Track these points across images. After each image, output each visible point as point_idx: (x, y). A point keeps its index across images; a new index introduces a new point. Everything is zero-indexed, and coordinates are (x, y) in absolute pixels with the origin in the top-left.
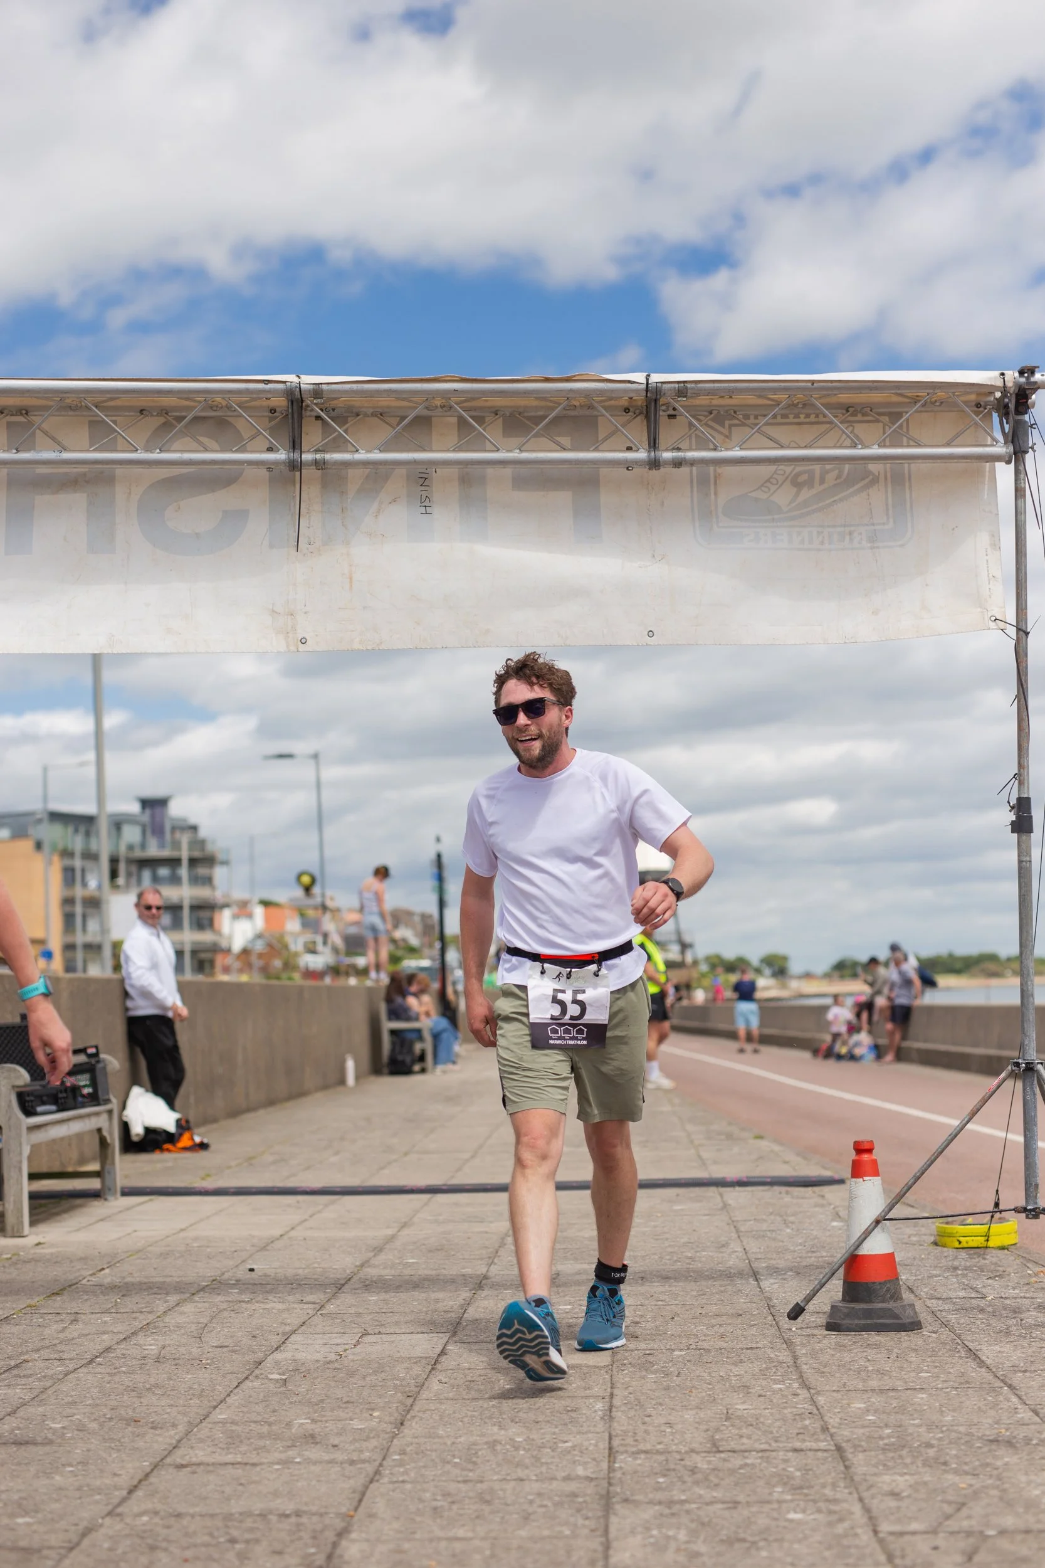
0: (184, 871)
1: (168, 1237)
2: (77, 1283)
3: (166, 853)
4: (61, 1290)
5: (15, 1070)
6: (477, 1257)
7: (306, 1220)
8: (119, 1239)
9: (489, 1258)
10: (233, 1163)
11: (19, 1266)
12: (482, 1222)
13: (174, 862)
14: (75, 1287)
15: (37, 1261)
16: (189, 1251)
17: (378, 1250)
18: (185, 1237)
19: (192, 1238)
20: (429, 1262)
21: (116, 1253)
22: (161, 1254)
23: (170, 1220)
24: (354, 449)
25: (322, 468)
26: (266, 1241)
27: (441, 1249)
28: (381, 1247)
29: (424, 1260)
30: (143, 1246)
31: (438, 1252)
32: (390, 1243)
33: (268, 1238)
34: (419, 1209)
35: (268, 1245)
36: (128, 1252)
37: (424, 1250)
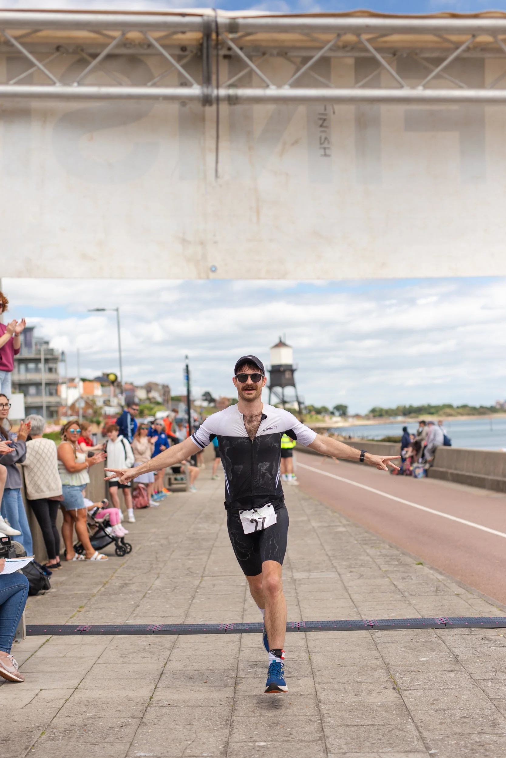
0: (41, 366)
1: (66, 701)
3: (32, 356)
6: (311, 739)
7: (162, 673)
8: (30, 702)
9: (320, 739)
10: (95, 591)
12: (290, 677)
13: (37, 361)
16: (86, 725)
17: (229, 723)
18: (80, 702)
19: (86, 704)
20: (276, 746)
21: (31, 730)
22: (65, 731)
23: (64, 673)
24: (265, 85)
25: (235, 104)
26: (141, 708)
27: (277, 724)
28: (230, 718)
29: (271, 743)
30: (49, 718)
31: (276, 728)
32: (235, 711)
33: (141, 702)
34: (238, 656)
35: (144, 715)
36: (39, 728)
37: (265, 725)
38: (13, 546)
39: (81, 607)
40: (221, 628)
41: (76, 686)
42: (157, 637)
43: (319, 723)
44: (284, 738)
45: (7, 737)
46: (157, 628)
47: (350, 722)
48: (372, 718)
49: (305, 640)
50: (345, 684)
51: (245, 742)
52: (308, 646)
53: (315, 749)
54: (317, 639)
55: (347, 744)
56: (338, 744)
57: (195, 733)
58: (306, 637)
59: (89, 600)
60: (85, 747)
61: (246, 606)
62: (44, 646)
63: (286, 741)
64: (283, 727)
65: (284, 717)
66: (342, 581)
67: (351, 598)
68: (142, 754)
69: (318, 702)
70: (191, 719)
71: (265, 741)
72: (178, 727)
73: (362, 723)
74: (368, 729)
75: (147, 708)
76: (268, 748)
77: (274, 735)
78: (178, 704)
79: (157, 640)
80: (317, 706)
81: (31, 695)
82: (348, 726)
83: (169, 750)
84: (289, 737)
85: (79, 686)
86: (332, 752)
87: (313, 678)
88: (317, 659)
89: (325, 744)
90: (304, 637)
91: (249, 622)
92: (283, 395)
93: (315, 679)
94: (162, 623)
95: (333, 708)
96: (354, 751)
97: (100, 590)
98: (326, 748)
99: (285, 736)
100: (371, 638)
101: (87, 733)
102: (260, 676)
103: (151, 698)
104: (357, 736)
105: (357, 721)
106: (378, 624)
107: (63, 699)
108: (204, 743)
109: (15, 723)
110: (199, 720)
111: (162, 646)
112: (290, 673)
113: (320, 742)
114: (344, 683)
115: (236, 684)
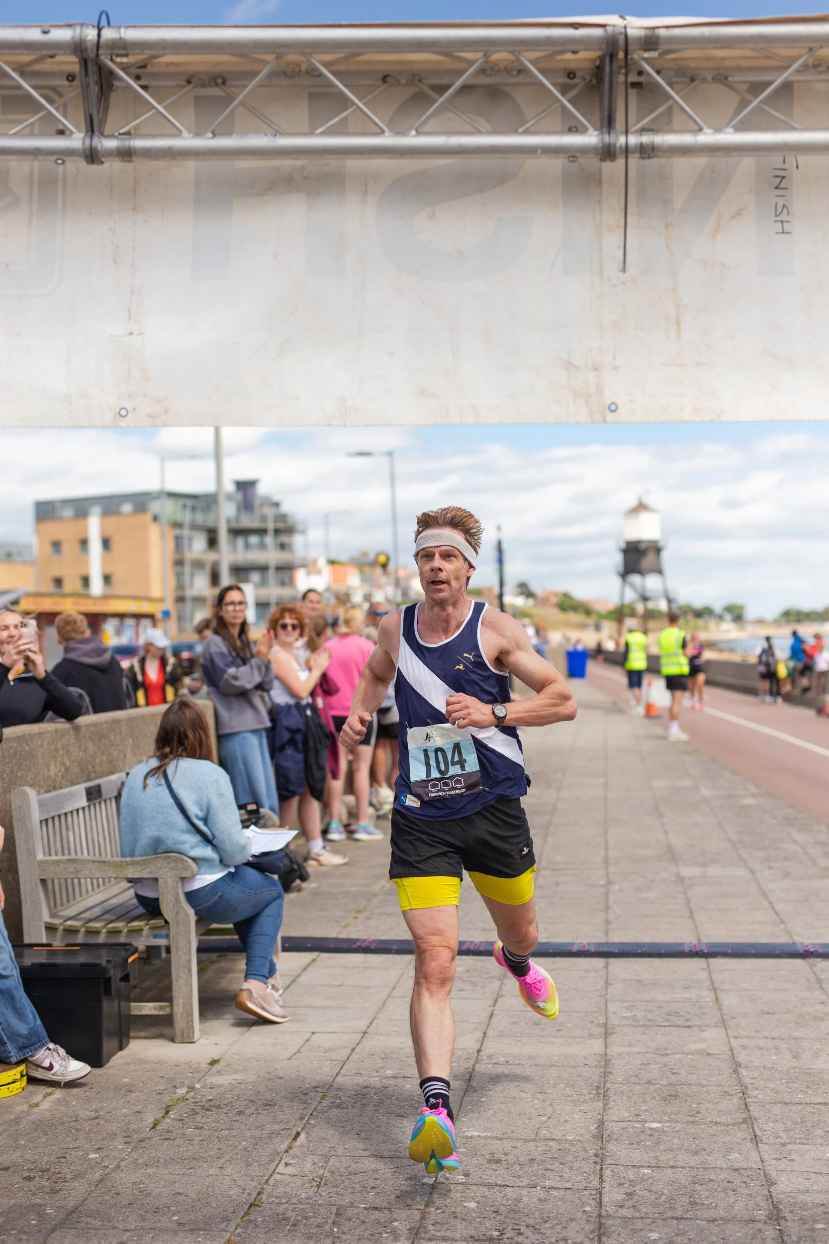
0: (269, 540)
1: (353, 1050)
2: (274, 1170)
3: (255, 524)
4: (259, 1194)
5: (183, 860)
6: (730, 1121)
7: (492, 1015)
8: (299, 1051)
9: (744, 1121)
10: (377, 888)
11: (198, 1118)
12: (689, 1027)
13: (262, 532)
14: (272, 1181)
15: (218, 1107)
16: (385, 1088)
17: (602, 1092)
18: (372, 1053)
19: (383, 1056)
20: (676, 1129)
21: (305, 1092)
22: (356, 1095)
23: (344, 1010)
24: (697, 128)
25: (649, 157)
26: (466, 1065)
27: (676, 1096)
28: (602, 1085)
29: (669, 1124)
30: (331, 1074)
31: (675, 1102)
32: (609, 1075)
33: (465, 1057)
34: (605, 993)
35: (471, 1076)
36: (317, 1089)
37: (658, 1098)
38: (263, 817)
39: (358, 912)
40: (575, 949)
41: (364, 1029)
42: (477, 960)
43: (740, 1098)
44: (688, 1118)
45: (272, 1101)
46: (476, 947)
47: (788, 1097)
48: (823, 1093)
49: (707, 971)
50: (776, 1041)
51: (629, 1121)
52: (712, 981)
53: (738, 1136)
54: (727, 970)
55: (787, 1130)
56: (773, 1130)
57: (551, 1105)
58: (708, 965)
59: (369, 901)
60: (388, 1119)
61: (611, 916)
62: (310, 968)
63: (692, 1123)
64: (685, 1101)
65: (685, 1087)
66: (757, 881)
67: (774, 909)
68: (475, 1134)
69: (736, 1067)
70: (543, 1084)
71: (659, 1122)
72: (524, 1095)
73: (808, 1100)
74: (818, 1109)
75: (474, 1066)
76: (664, 1132)
77: (672, 1114)
78: (520, 1062)
79: (479, 964)
80: (736, 1071)
81: (298, 1041)
82: (786, 1103)
83: (514, 1128)
84: (696, 1117)
85: (370, 1029)
86: (764, 1142)
87: (726, 1029)
88: (729, 1001)
89: (753, 1128)
90: (705, 966)
91: (617, 940)
92: (644, 588)
93: (729, 1031)
94: (483, 939)
95: (760, 1076)
96: (798, 1141)
97: (383, 886)
98: (755, 1136)
99: (689, 1116)
100: (810, 971)
101: (387, 1098)
102: (642, 1024)
103: (479, 1051)
104: (802, 1119)
105: (799, 1096)
106: (821, 951)
107: (346, 1047)
108: (566, 1121)
109: (281, 1081)
110: (555, 1087)
111: (487, 973)
112: (687, 1020)
113: (745, 1126)
114: (774, 1039)
115: (606, 1035)
